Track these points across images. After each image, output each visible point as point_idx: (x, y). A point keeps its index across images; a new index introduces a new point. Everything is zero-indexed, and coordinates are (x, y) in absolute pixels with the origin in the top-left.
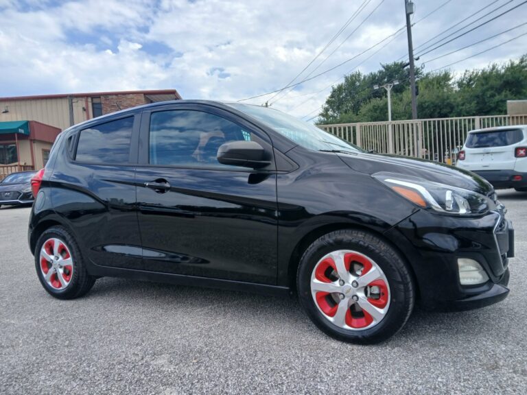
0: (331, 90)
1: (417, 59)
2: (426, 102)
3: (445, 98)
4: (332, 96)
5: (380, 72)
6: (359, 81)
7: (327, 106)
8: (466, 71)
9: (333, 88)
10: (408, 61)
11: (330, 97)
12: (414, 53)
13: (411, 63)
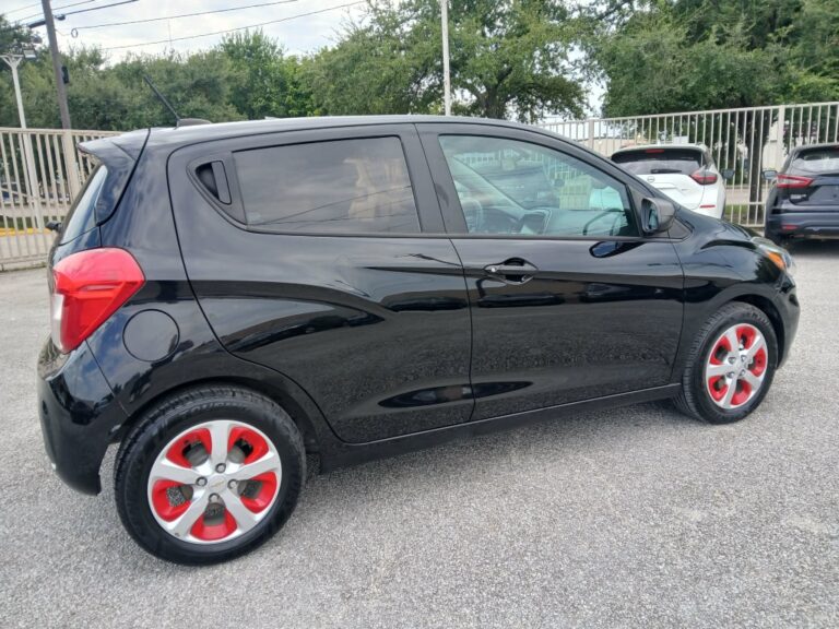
1: (62, 18)
3: (111, 93)
10: (42, 17)
13: (48, 21)
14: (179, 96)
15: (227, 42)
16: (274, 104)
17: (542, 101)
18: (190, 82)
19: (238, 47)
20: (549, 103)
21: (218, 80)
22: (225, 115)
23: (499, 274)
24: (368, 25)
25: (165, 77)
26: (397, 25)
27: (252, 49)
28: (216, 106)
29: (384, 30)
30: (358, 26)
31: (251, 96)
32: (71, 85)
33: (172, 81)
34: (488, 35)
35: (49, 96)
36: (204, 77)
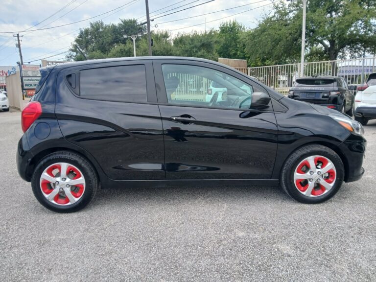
0: (79, 32)
1: (153, 20)
2: (157, 51)
3: (169, 50)
4: (80, 36)
5: (120, 24)
6: (102, 28)
7: (75, 43)
8: (179, 33)
9: (81, 31)
10: (146, 21)
11: (78, 37)
12: (150, 15)
13: (148, 22)
14: (195, 50)
15: (222, 26)
16: (239, 52)
17: (365, 47)
18: (200, 44)
19: (226, 28)
20: (368, 49)
21: (212, 43)
22: (212, 58)
23: (177, 121)
24: (273, 14)
25: (190, 42)
26: (286, 14)
27: (232, 28)
28: (210, 54)
29: (280, 17)
30: (268, 15)
31: (230, 49)
32: (155, 46)
33: (193, 44)
34: (334, 16)
35: (147, 51)
36: (206, 42)
